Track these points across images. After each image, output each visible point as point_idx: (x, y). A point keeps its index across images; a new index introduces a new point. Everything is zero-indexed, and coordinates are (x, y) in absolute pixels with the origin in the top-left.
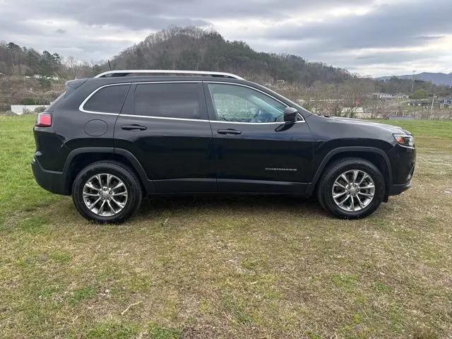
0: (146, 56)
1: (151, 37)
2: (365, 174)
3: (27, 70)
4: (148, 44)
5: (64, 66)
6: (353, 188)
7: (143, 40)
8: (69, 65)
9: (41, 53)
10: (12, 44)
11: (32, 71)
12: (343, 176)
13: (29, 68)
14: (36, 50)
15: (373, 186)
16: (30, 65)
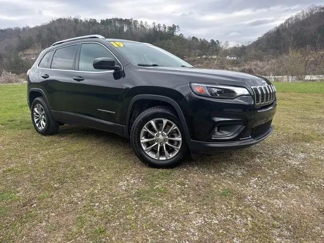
0: (284, 34)
1: (291, 19)
2: (174, 125)
3: (199, 53)
4: (287, 24)
5: (222, 48)
6: (161, 137)
7: (283, 22)
8: (225, 48)
9: (209, 41)
10: (194, 37)
11: (202, 53)
12: (152, 122)
13: (200, 51)
14: (206, 39)
15: (181, 139)
16: (201, 50)
